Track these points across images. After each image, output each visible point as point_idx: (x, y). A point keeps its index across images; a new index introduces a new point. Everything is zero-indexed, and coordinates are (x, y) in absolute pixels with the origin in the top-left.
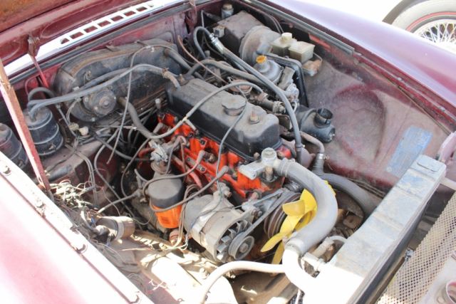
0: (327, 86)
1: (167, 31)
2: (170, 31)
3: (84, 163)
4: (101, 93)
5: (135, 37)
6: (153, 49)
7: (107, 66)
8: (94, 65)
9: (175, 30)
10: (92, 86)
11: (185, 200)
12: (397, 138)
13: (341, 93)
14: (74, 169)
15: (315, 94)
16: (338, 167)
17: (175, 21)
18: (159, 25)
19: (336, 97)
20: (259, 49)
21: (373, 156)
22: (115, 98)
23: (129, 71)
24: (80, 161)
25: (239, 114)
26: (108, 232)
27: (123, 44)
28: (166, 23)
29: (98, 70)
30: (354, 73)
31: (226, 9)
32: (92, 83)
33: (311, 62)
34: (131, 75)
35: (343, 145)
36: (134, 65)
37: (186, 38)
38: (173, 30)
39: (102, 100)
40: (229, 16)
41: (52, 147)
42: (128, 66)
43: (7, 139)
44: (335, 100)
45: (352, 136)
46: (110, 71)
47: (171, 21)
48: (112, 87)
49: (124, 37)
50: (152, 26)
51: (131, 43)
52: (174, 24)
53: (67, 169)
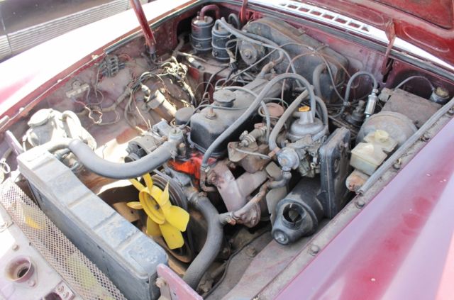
1: (358, 59)
2: (361, 61)
3: (211, 75)
5: (326, 40)
7: (273, 34)
8: (265, 26)
9: (367, 65)
14: (204, 72)
17: (371, 57)
18: (353, 48)
22: (255, 57)
23: (276, 48)
24: (211, 73)
26: (147, 95)
27: (314, 38)
28: (361, 51)
29: (266, 32)
34: (273, 51)
36: (282, 48)
38: (365, 63)
39: (247, 50)
40: (433, 101)
43: (201, 26)
46: (273, 41)
47: (366, 54)
48: (262, 50)
49: (318, 33)
50: (345, 43)
51: (320, 42)
52: (369, 59)
53: (200, 67)
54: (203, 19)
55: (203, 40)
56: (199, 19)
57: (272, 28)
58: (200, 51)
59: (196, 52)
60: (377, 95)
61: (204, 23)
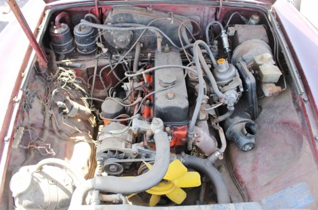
0: (278, 111)
1: (197, 15)
2: (199, 16)
3: (94, 68)
4: (121, 33)
5: (170, 10)
6: (172, 21)
7: (135, 19)
8: (127, 15)
9: (204, 17)
10: (119, 27)
11: (114, 120)
12: (288, 183)
13: (283, 123)
14: (86, 68)
15: (267, 112)
16: (238, 173)
17: (206, 10)
18: (192, 9)
19: (279, 123)
20: (245, 56)
21: (265, 183)
22: (129, 40)
23: (146, 28)
24: (92, 66)
25: (165, 87)
26: (65, 109)
27: (160, 11)
28: (198, 9)
29: (128, 19)
30: (300, 113)
31: (252, 18)
32: (119, 25)
33: (274, 85)
34: (144, 31)
35: (255, 161)
37: (213, 26)
38: (202, 16)
39: (120, 37)
41: (84, 50)
42: (146, 25)
43: (62, 33)
44: (277, 125)
45: (267, 158)
46: (136, 23)
47: (202, 9)
48: (131, 33)
49: (162, 6)
50: (185, 7)
51: (166, 12)
52: (204, 12)
53: (81, 66)
54: (60, 27)
55: (66, 44)
56: (57, 28)
57: (133, 14)
58: (67, 54)
59: (64, 56)
60: (226, 33)
61: (63, 30)
